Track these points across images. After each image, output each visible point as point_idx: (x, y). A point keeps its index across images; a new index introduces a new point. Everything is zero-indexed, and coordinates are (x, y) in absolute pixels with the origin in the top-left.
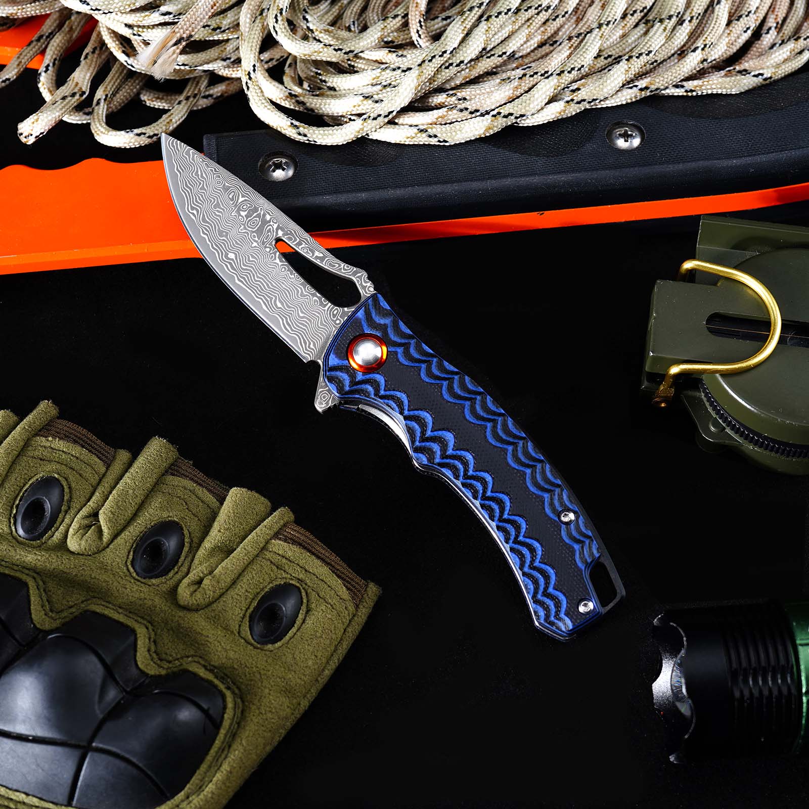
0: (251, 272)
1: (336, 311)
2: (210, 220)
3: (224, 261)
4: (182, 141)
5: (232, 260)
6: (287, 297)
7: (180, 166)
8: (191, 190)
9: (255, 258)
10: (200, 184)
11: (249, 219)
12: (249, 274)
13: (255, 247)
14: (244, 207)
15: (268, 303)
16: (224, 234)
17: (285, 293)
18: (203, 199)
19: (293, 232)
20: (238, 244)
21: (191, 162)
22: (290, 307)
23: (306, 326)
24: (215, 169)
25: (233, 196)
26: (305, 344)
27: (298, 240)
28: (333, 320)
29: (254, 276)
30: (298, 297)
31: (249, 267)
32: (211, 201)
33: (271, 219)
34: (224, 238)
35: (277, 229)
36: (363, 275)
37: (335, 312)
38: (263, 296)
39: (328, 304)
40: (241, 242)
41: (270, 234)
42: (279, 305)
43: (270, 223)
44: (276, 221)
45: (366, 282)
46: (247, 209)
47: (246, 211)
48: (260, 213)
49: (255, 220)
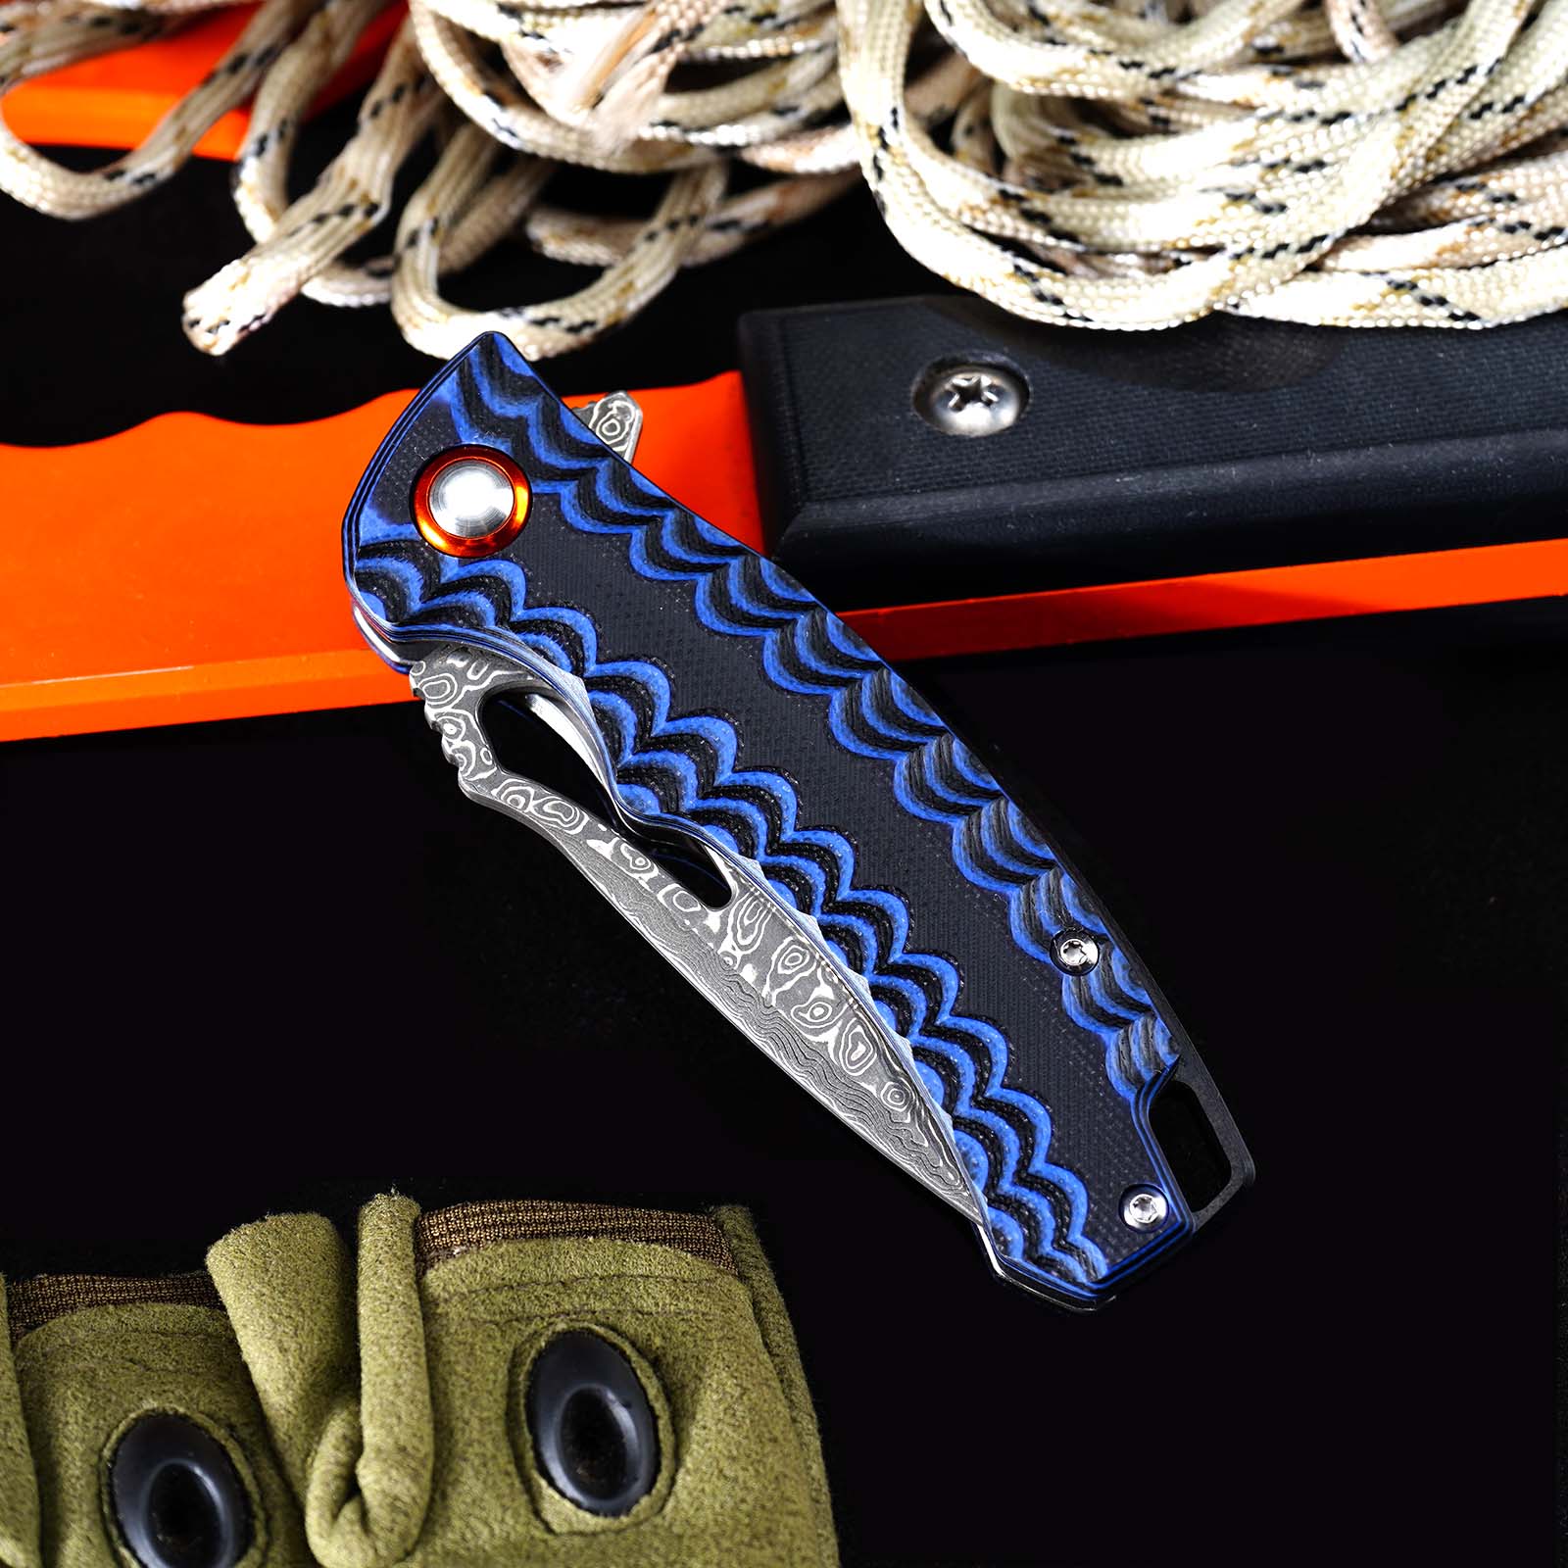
11: (806, 974)
14: (818, 1012)
25: (855, 1047)
27: (660, 896)
33: (742, 966)
35: (723, 934)
36: (474, 774)
41: (746, 922)
43: (744, 956)
44: (726, 959)
45: (465, 751)
46: (811, 1004)
47: (816, 1000)
48: (772, 989)
49: (788, 968)
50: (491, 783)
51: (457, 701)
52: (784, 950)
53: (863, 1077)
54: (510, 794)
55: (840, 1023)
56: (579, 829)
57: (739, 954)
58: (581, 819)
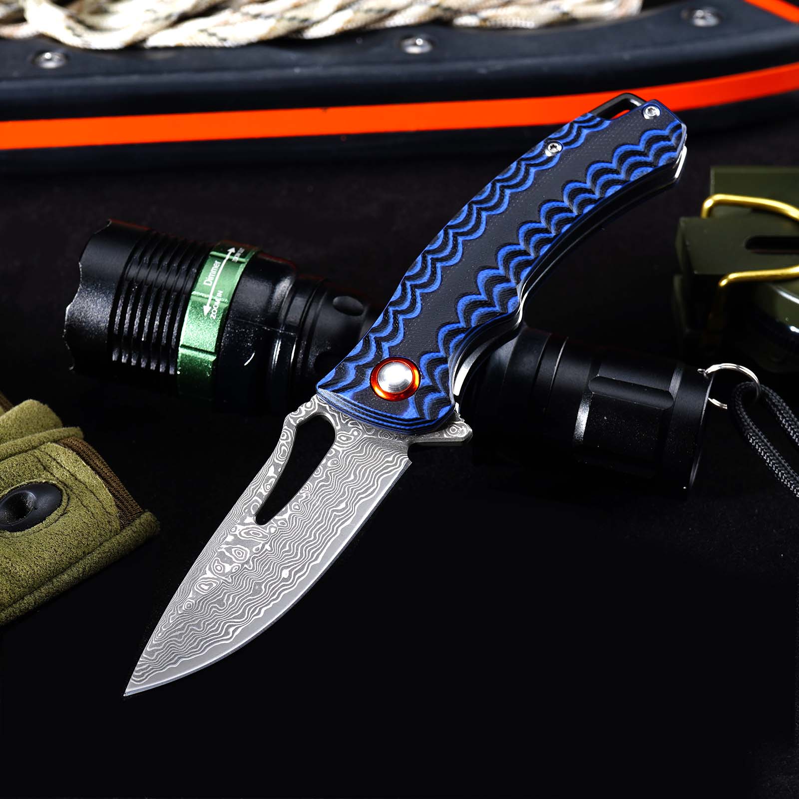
0: (303, 546)
1: (342, 438)
2: (240, 609)
3: (293, 581)
4: (135, 665)
5: (290, 572)
6: (331, 498)
7: (170, 660)
8: (201, 641)
9: (285, 544)
10: (192, 630)
11: (234, 560)
12: (307, 548)
13: (270, 546)
14: (219, 568)
15: (342, 519)
16: (257, 587)
17: (327, 500)
18: (213, 622)
19: (245, 506)
20: (269, 568)
21: (164, 647)
22: (344, 492)
23: (366, 470)
24: (172, 614)
25: (206, 585)
26: (389, 467)
27: (256, 498)
28: (355, 439)
29: (308, 542)
30: (329, 485)
31: (297, 549)
32: (215, 611)
33: (232, 535)
34: (263, 587)
35: (244, 524)
36: (291, 418)
37: (344, 439)
38: (334, 526)
39: (334, 449)
40: (266, 565)
41: (251, 532)
42: (343, 505)
43: (236, 535)
44: (234, 528)
45: (301, 412)
46: (221, 564)
47: (224, 566)
48: (225, 549)
49: (235, 552)
50: (289, 425)
51: (321, 404)
52: (243, 549)
53: (194, 591)
54: (287, 433)
55: (216, 577)
56: (277, 461)
57: (237, 533)
58: (282, 461)
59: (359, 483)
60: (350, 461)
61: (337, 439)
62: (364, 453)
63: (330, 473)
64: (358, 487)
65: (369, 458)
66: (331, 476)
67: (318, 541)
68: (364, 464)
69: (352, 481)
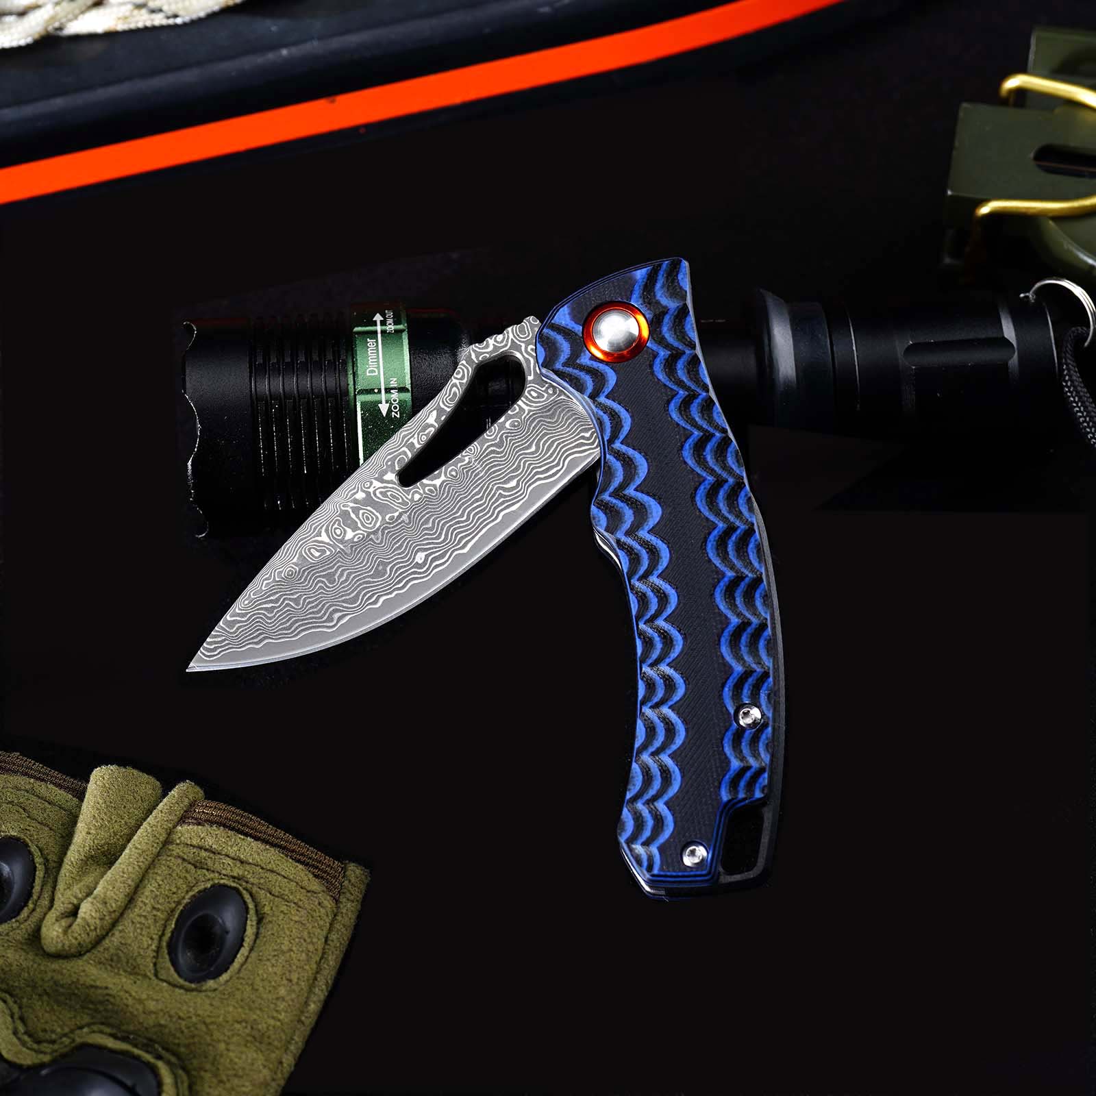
0: (451, 526)
1: (533, 393)
2: (352, 592)
3: (428, 569)
4: (208, 635)
5: (427, 556)
6: (500, 470)
7: (252, 638)
8: (296, 621)
9: (429, 518)
10: (288, 605)
11: (359, 525)
12: (455, 529)
13: (409, 517)
14: (338, 532)
15: (507, 501)
16: (381, 568)
17: (494, 472)
18: (316, 600)
19: (389, 457)
20: (401, 546)
21: (248, 620)
22: (519, 466)
23: (553, 442)
24: (266, 579)
25: (317, 551)
26: (583, 444)
27: (405, 449)
28: (548, 399)
29: (458, 522)
30: (502, 452)
31: (442, 529)
32: (321, 588)
33: (364, 491)
34: (388, 569)
35: (382, 481)
36: (474, 351)
38: (495, 508)
39: (518, 405)
40: (398, 541)
41: (389, 494)
42: (513, 483)
43: (370, 493)
44: (368, 483)
45: (487, 346)
46: (343, 528)
47: (345, 531)
48: (351, 508)
49: (363, 515)
50: (469, 360)
51: (515, 340)
52: (373, 514)
53: (301, 555)
54: (463, 370)
55: (331, 543)
56: (442, 406)
57: (371, 490)
58: (448, 407)
59: (540, 458)
60: (536, 426)
61: (526, 393)
62: (554, 420)
63: (507, 437)
64: (538, 463)
65: (560, 428)
66: (507, 442)
67: (470, 524)
68: (552, 433)
69: (532, 453)
